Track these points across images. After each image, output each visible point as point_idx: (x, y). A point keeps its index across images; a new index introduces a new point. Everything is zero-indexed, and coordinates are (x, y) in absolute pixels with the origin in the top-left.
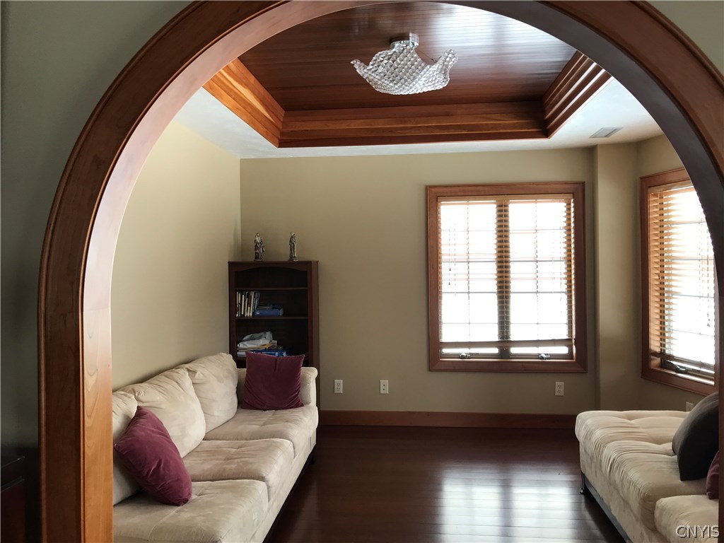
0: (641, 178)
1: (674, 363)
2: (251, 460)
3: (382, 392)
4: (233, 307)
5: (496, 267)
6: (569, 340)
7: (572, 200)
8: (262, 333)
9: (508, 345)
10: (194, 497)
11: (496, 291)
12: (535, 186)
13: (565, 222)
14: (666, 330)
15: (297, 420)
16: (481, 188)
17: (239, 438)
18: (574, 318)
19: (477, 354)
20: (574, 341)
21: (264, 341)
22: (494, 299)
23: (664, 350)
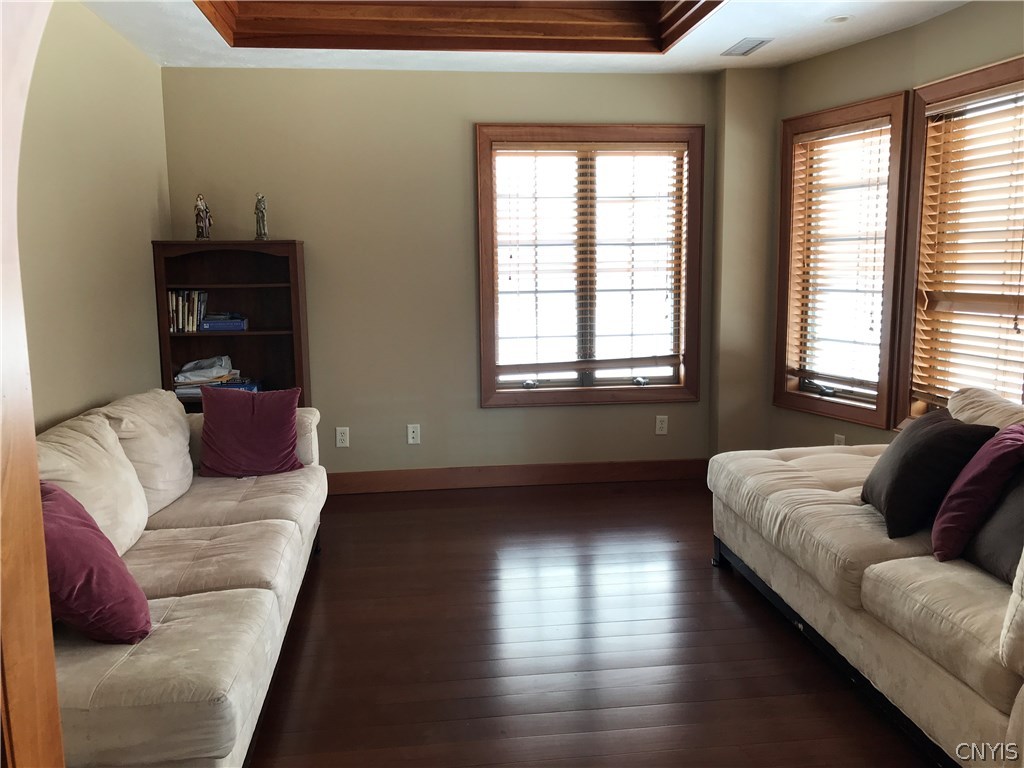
0: (785, 121)
1: (816, 382)
2: (241, 556)
3: (411, 441)
4: (164, 317)
5: (575, 252)
6: (676, 356)
7: (686, 153)
8: (215, 359)
9: (592, 366)
10: (155, 626)
11: (574, 288)
12: (635, 129)
13: (673, 185)
14: (808, 337)
15: (299, 489)
16: (558, 130)
17: (207, 521)
18: (683, 325)
19: (548, 381)
20: (681, 358)
21: (220, 371)
22: (572, 301)
23: (804, 366)
